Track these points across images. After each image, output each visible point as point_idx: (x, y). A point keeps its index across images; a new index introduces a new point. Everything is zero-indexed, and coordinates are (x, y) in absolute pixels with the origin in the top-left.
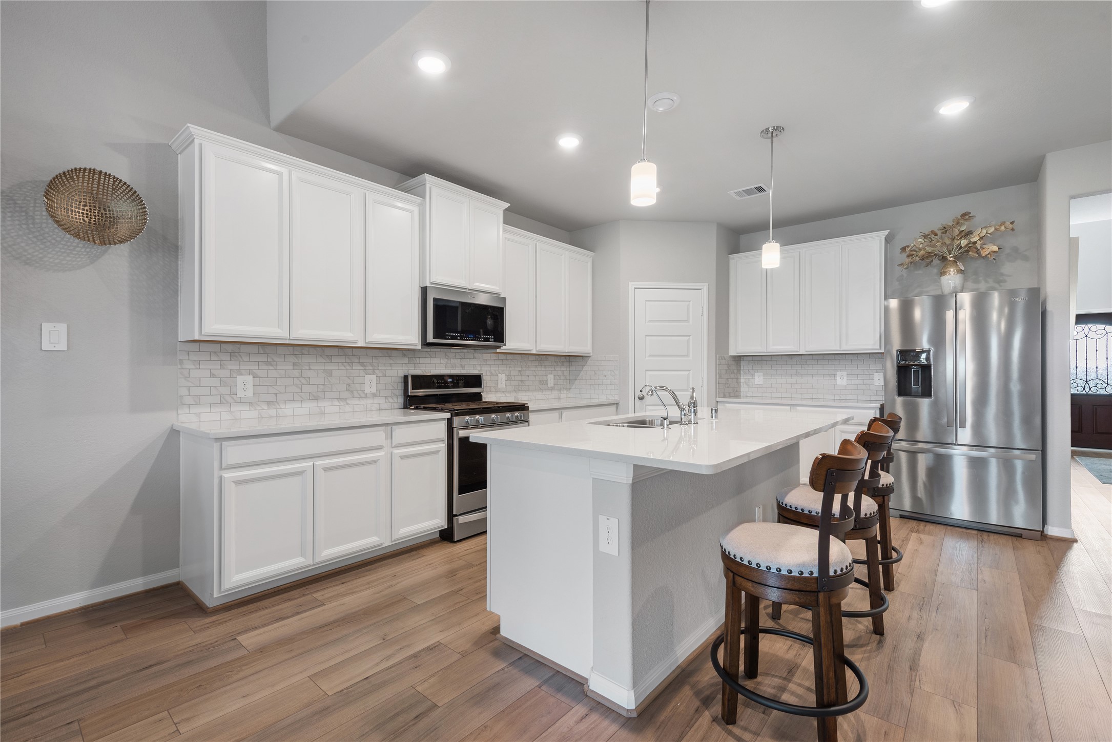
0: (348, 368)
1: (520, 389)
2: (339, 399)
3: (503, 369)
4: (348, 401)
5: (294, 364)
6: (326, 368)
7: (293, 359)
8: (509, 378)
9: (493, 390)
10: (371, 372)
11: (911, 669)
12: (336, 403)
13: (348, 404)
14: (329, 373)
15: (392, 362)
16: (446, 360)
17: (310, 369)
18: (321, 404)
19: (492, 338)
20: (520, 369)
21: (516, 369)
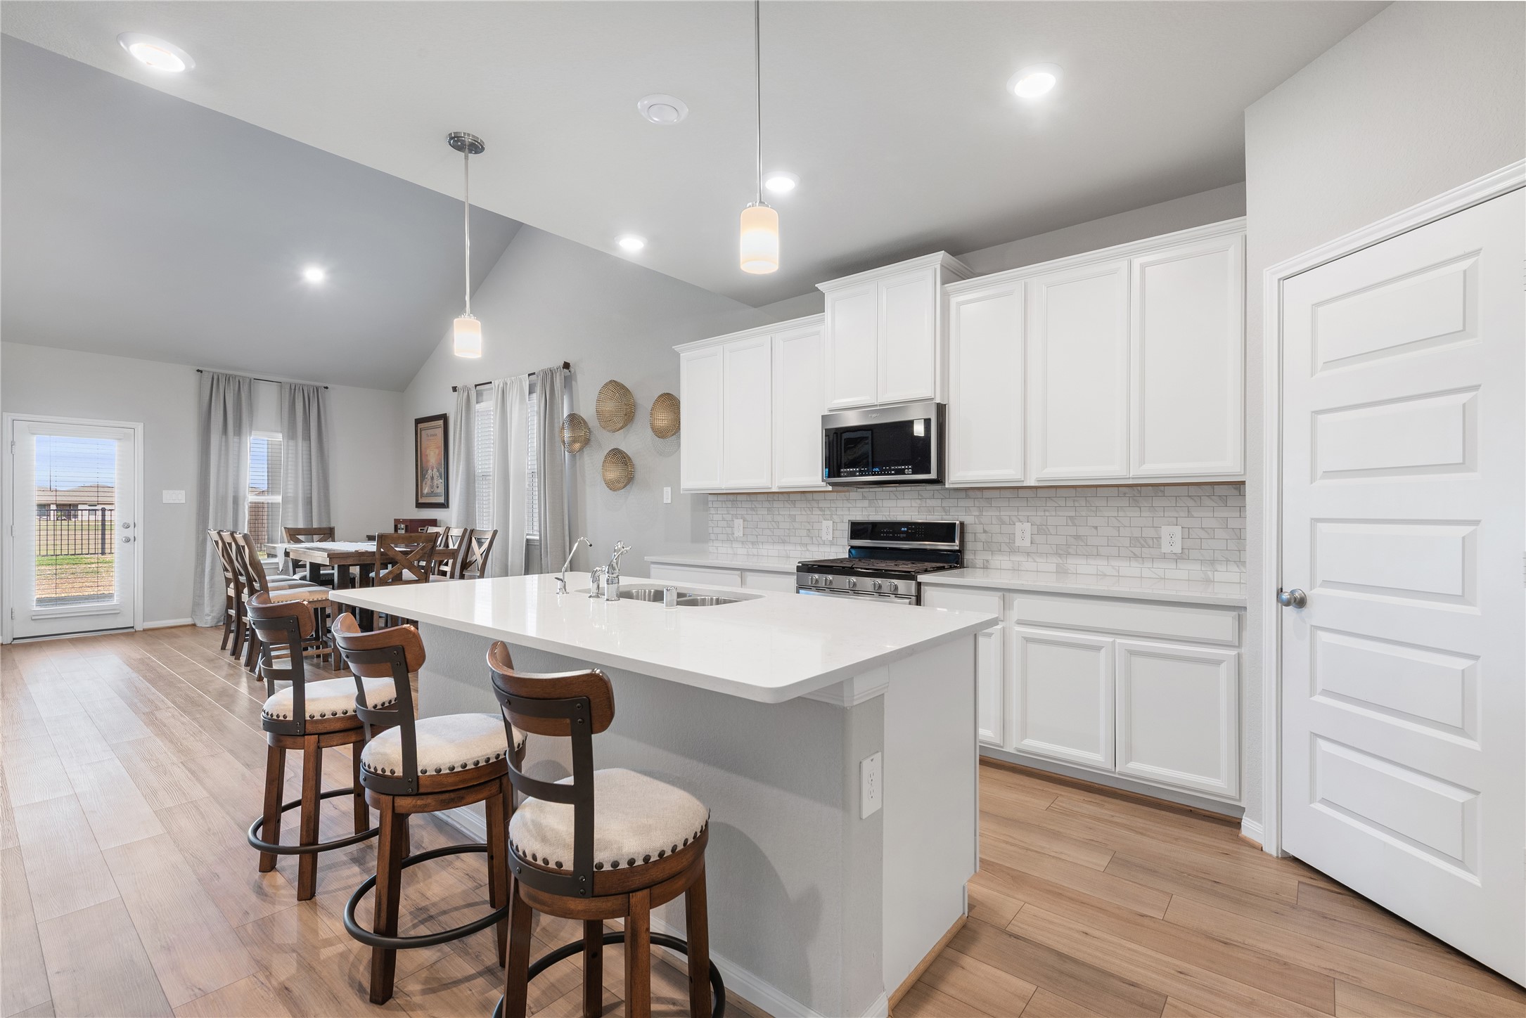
0: (809, 513)
1: (1071, 551)
2: (801, 544)
3: (1028, 514)
4: (809, 548)
5: (769, 509)
6: (791, 513)
7: (766, 504)
8: (1041, 530)
9: (1004, 547)
10: (828, 517)
11: (286, 988)
12: (799, 548)
13: (808, 550)
14: (793, 518)
15: (850, 505)
16: (918, 501)
17: (779, 514)
18: (788, 547)
19: (908, 469)
20: (1073, 514)
21: (1061, 514)
